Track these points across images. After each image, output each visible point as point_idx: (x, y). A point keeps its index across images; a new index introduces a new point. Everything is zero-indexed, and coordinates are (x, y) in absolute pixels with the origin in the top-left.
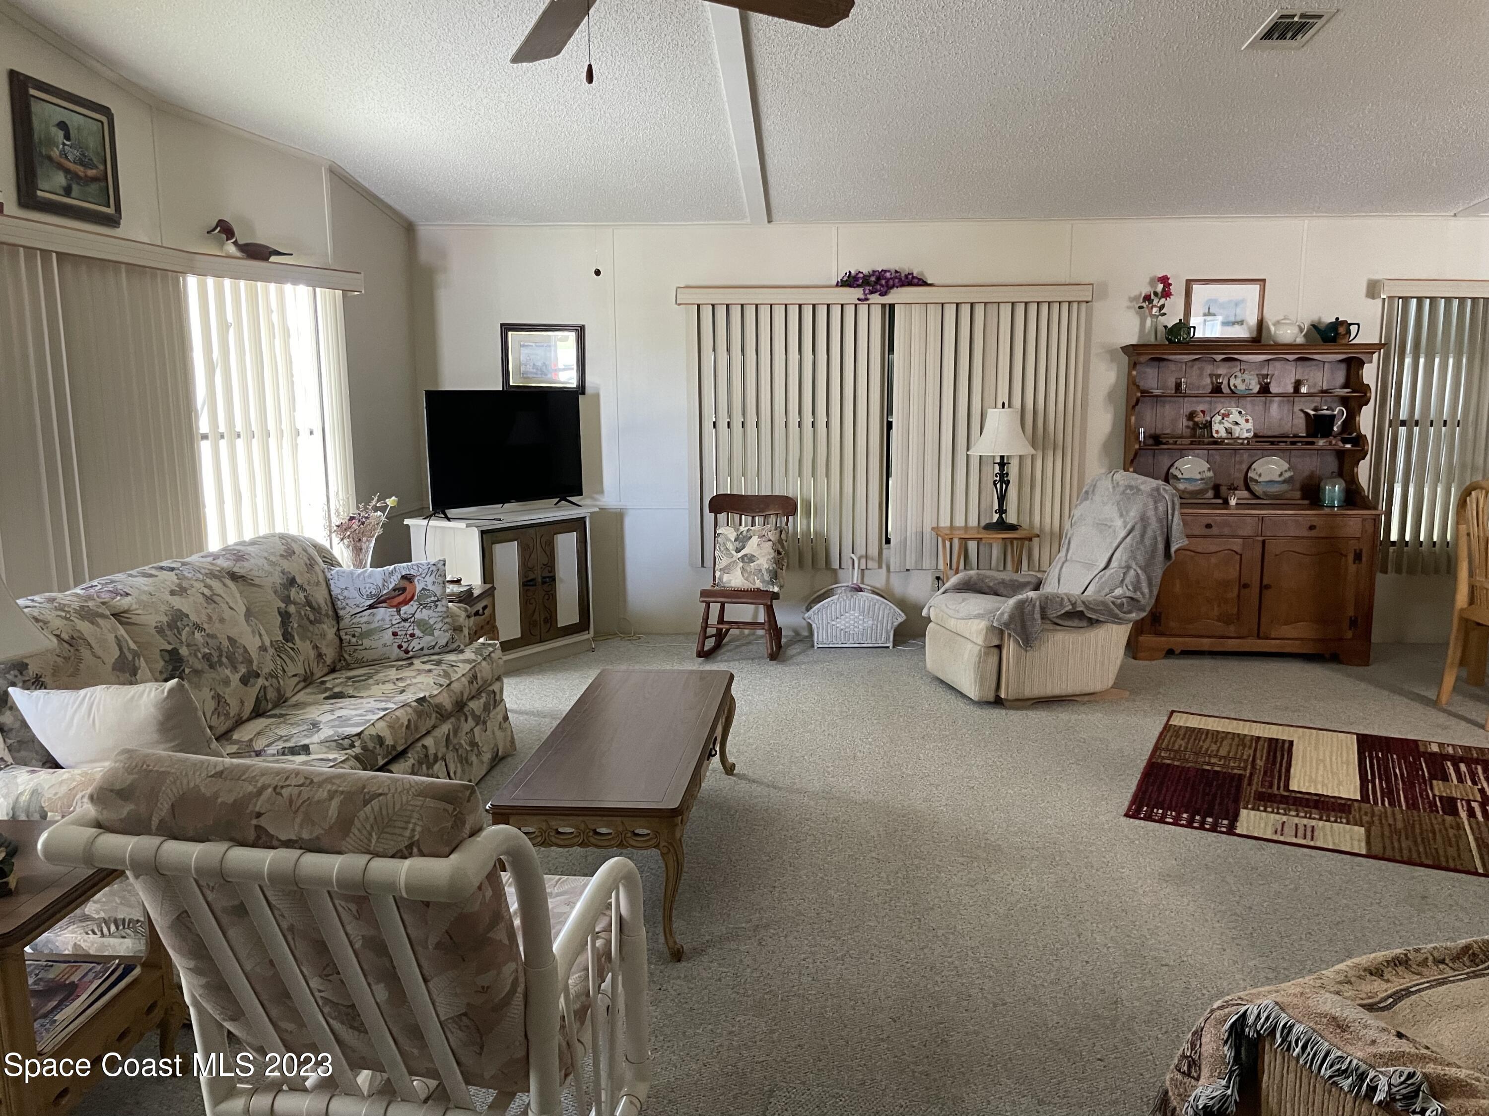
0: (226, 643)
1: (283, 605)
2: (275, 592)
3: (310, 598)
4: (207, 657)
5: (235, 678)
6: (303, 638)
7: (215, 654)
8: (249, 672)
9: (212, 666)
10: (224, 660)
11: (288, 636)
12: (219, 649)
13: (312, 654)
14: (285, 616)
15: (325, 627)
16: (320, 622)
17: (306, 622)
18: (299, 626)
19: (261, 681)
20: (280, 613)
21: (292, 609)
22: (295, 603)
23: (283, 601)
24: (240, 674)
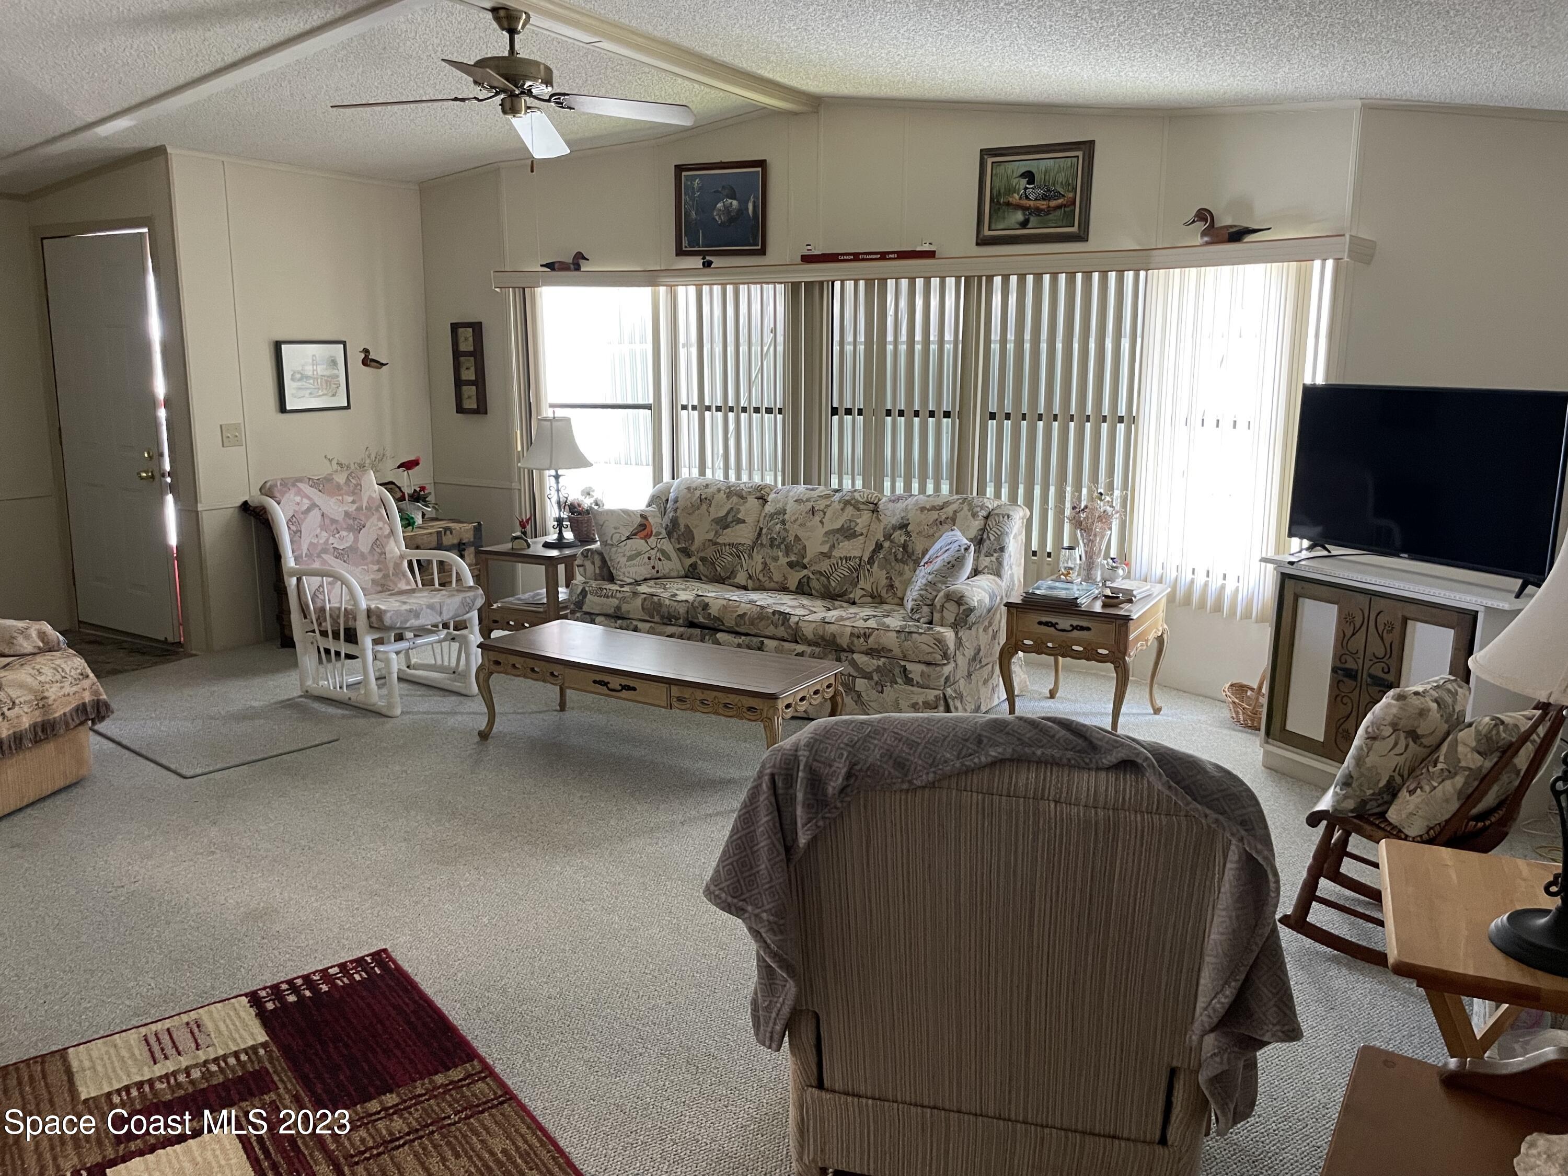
0: (791, 538)
1: (882, 539)
2: (885, 528)
3: (910, 543)
4: (772, 540)
5: (783, 560)
6: (881, 567)
7: (779, 540)
8: (798, 561)
9: (772, 546)
10: (783, 546)
11: (871, 561)
12: (784, 539)
13: (884, 582)
14: (879, 547)
15: (906, 568)
16: (905, 563)
17: (892, 557)
18: (884, 558)
19: (805, 572)
20: (877, 543)
21: (887, 544)
22: (892, 542)
23: (884, 536)
24: (789, 560)
